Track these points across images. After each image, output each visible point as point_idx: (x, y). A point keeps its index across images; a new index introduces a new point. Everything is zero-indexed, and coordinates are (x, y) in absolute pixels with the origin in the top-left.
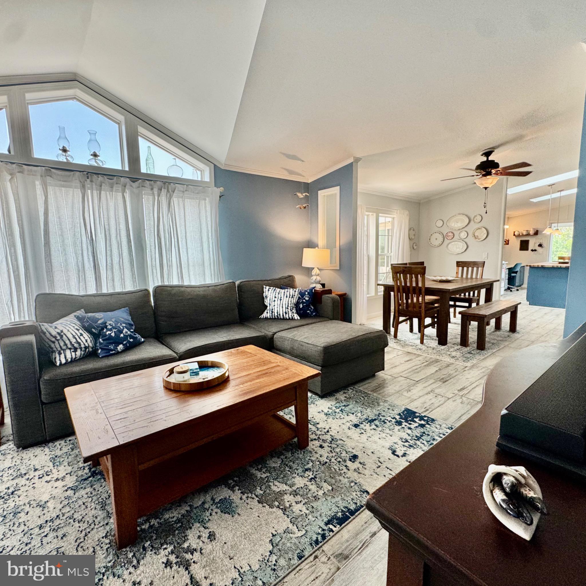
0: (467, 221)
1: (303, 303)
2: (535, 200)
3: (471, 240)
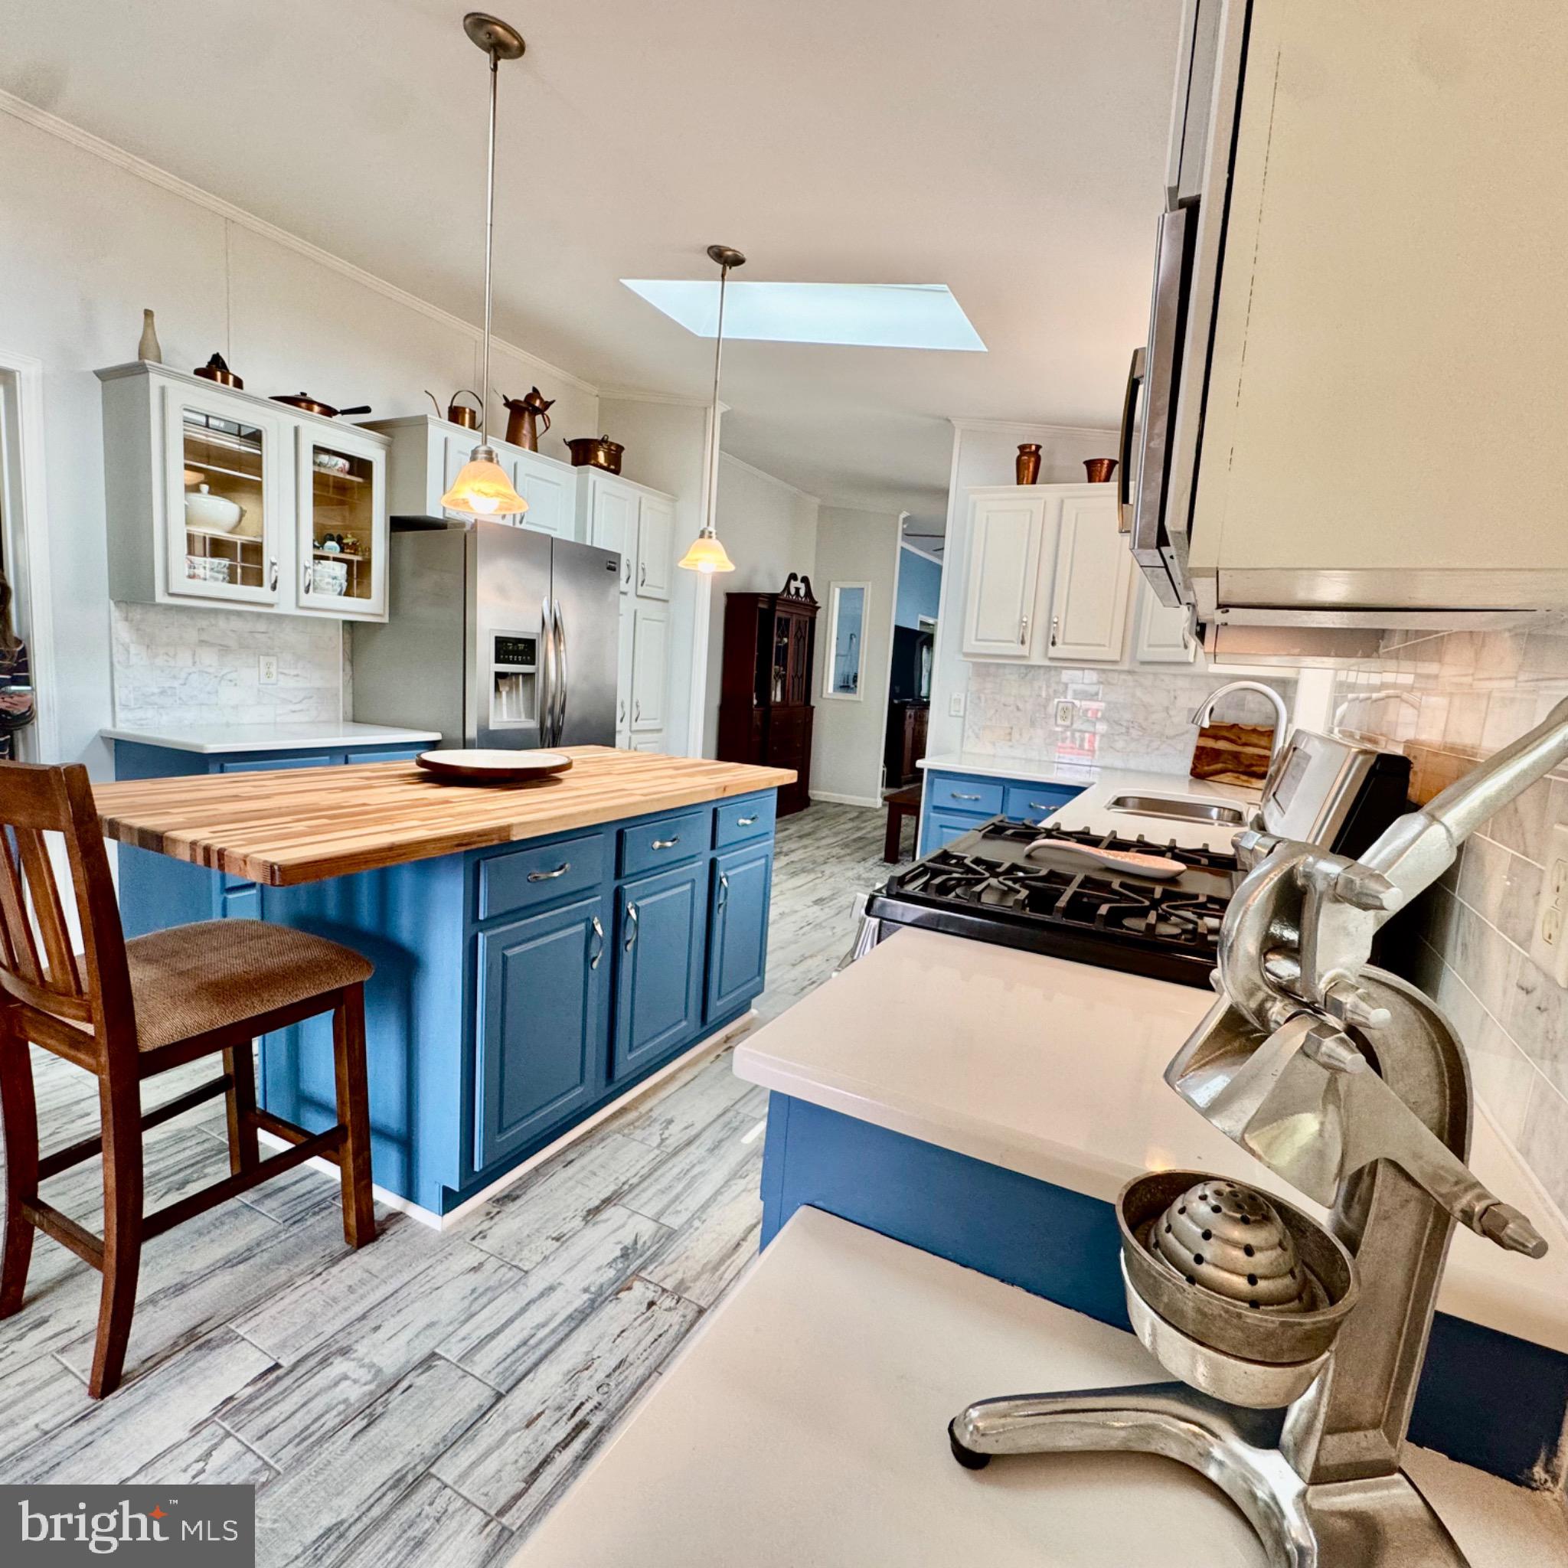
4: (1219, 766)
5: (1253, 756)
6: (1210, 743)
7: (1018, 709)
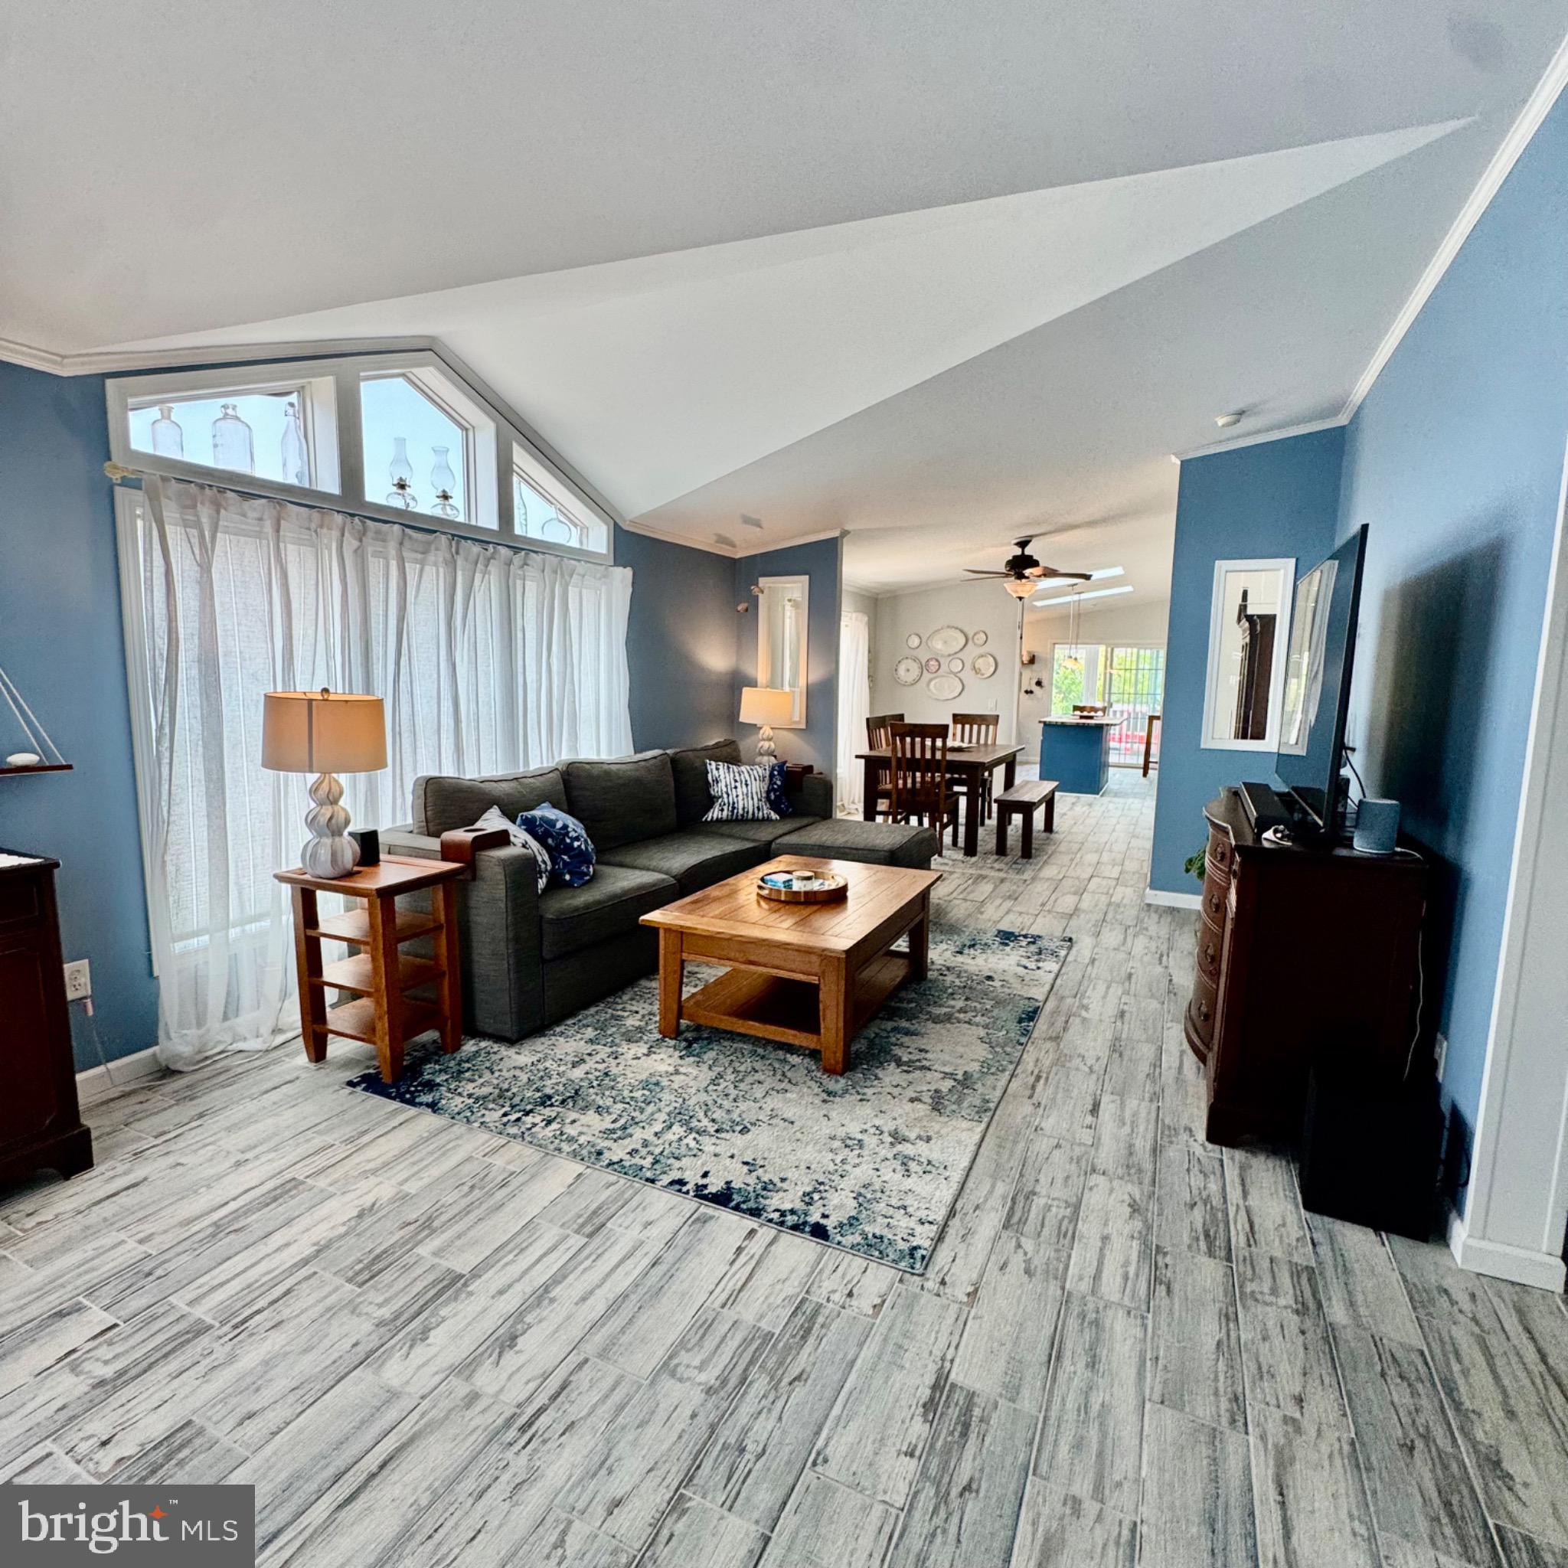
0: (963, 641)
1: (774, 790)
2: (1039, 604)
3: (968, 675)
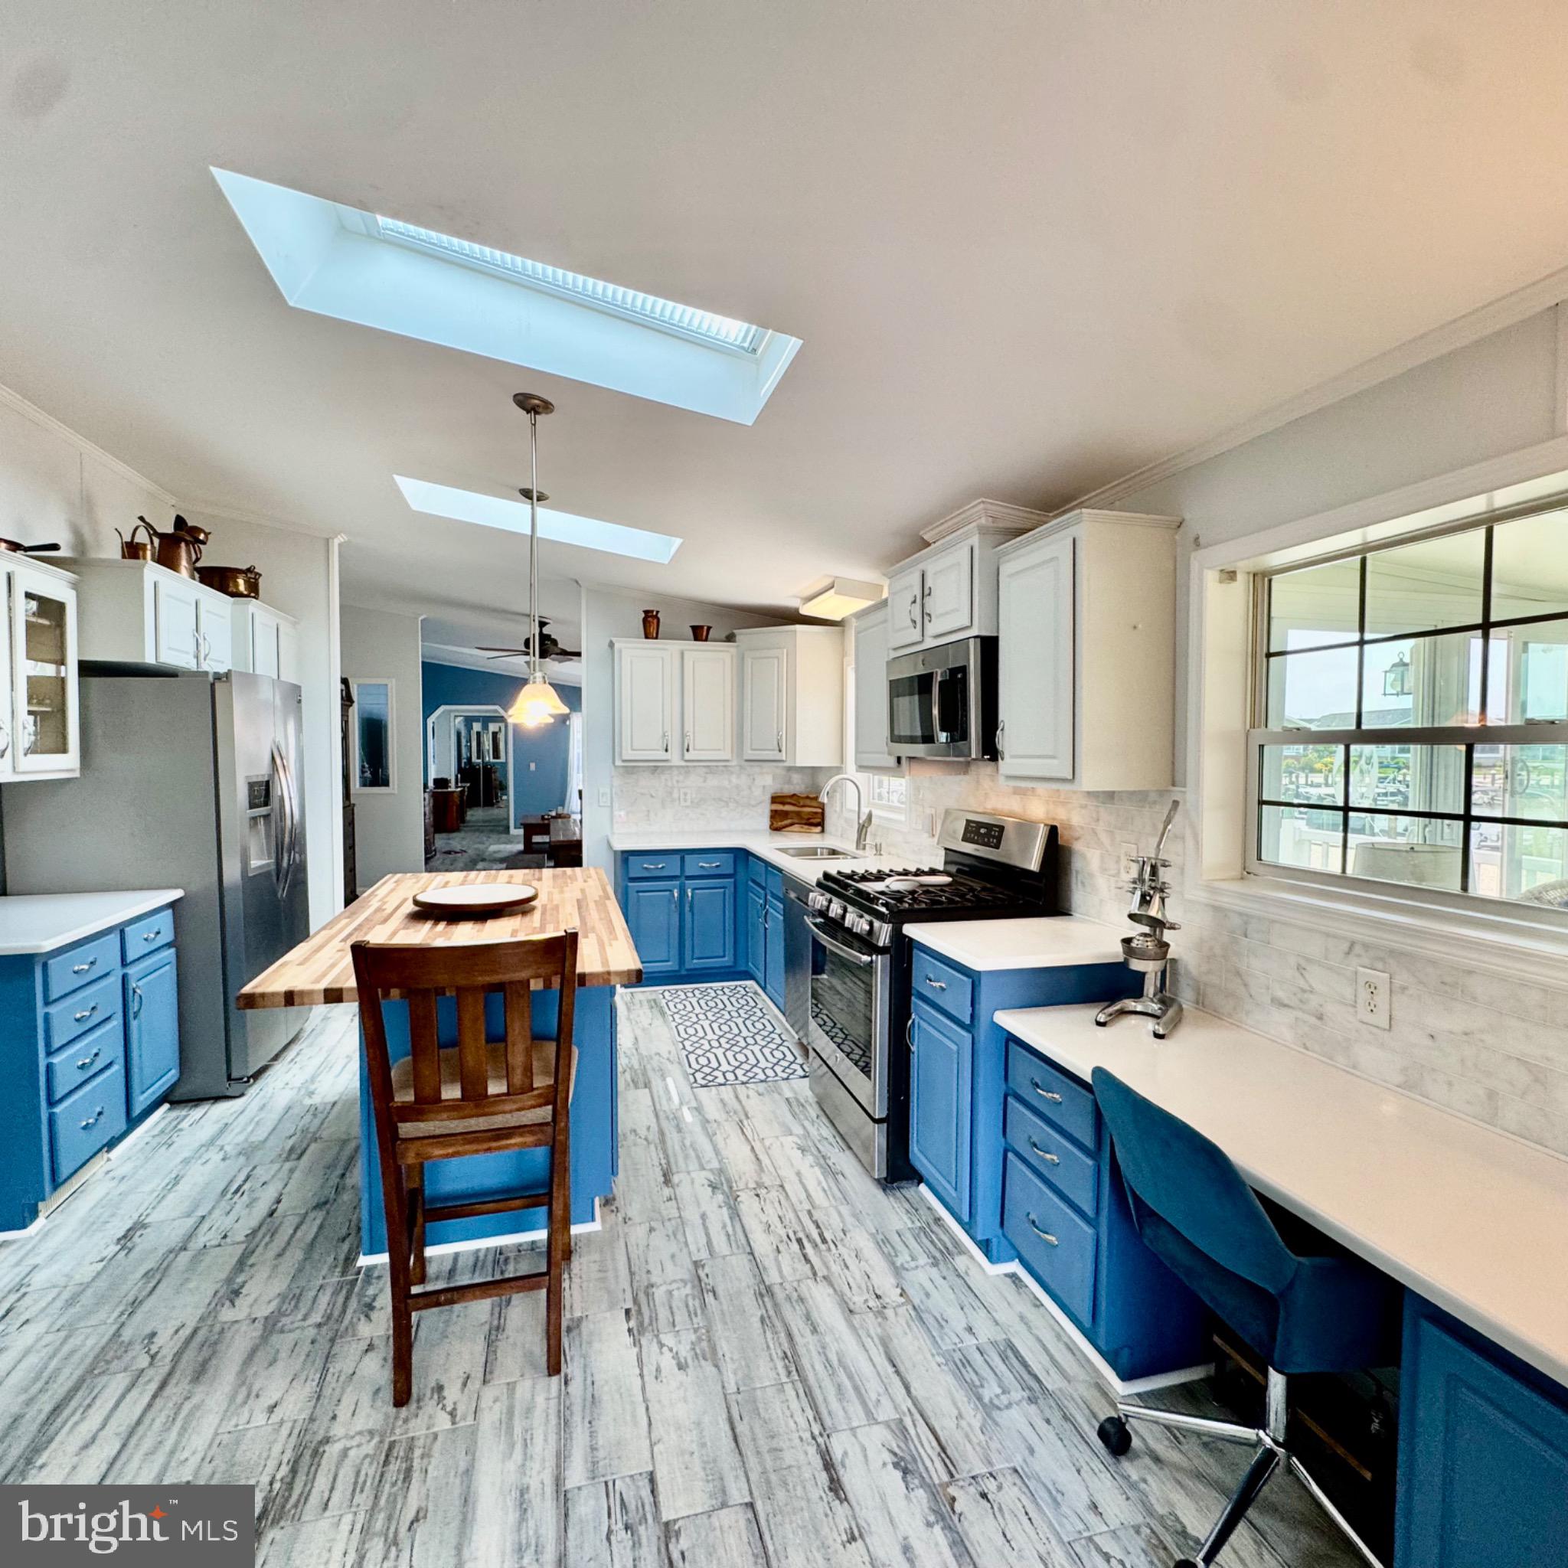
4: (789, 821)
5: (809, 813)
6: (780, 807)
7: (652, 796)
